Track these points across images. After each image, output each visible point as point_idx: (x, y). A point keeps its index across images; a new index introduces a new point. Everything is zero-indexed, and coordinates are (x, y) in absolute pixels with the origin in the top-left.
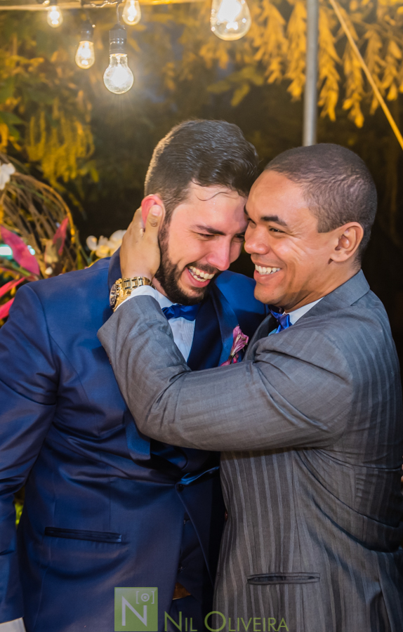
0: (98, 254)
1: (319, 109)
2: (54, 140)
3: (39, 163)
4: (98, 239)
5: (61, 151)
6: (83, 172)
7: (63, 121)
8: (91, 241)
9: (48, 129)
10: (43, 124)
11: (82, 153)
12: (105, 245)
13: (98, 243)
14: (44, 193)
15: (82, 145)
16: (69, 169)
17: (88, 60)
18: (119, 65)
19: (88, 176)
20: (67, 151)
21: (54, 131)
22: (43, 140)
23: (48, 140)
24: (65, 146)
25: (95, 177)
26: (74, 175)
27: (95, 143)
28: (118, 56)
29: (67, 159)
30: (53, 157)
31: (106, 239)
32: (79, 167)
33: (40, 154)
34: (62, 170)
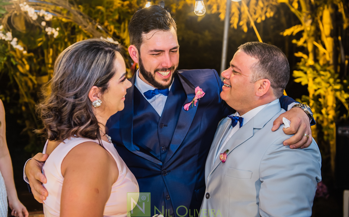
1: (230, 24)
3: (124, 40)
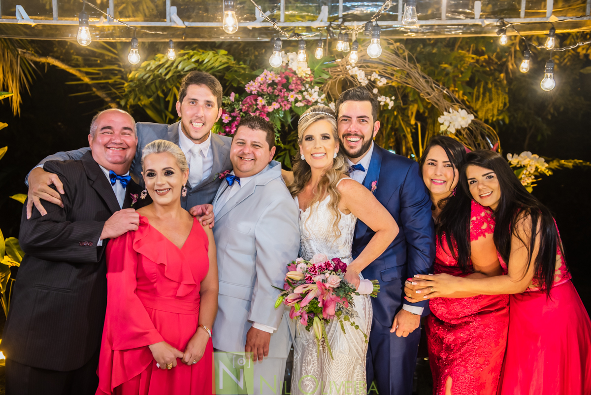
0: (512, 163)
2: (487, 99)
4: (513, 155)
5: (490, 106)
6: (500, 118)
7: (493, 89)
8: (509, 156)
9: (484, 94)
10: (481, 90)
11: (501, 107)
12: (517, 158)
13: (512, 157)
14: (487, 130)
15: (502, 103)
16: (493, 116)
17: (526, 69)
18: (549, 79)
19: (503, 120)
20: (493, 106)
21: (488, 94)
22: (481, 100)
23: (483, 100)
24: (493, 103)
25: (507, 121)
26: (495, 119)
27: (510, 102)
28: (549, 74)
29: (493, 110)
30: (485, 109)
31: (517, 155)
32: (499, 115)
33: (478, 107)
34: (489, 116)
